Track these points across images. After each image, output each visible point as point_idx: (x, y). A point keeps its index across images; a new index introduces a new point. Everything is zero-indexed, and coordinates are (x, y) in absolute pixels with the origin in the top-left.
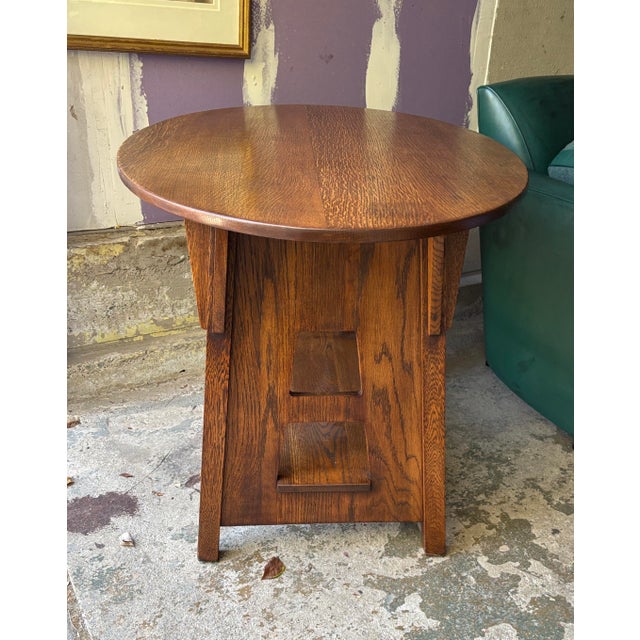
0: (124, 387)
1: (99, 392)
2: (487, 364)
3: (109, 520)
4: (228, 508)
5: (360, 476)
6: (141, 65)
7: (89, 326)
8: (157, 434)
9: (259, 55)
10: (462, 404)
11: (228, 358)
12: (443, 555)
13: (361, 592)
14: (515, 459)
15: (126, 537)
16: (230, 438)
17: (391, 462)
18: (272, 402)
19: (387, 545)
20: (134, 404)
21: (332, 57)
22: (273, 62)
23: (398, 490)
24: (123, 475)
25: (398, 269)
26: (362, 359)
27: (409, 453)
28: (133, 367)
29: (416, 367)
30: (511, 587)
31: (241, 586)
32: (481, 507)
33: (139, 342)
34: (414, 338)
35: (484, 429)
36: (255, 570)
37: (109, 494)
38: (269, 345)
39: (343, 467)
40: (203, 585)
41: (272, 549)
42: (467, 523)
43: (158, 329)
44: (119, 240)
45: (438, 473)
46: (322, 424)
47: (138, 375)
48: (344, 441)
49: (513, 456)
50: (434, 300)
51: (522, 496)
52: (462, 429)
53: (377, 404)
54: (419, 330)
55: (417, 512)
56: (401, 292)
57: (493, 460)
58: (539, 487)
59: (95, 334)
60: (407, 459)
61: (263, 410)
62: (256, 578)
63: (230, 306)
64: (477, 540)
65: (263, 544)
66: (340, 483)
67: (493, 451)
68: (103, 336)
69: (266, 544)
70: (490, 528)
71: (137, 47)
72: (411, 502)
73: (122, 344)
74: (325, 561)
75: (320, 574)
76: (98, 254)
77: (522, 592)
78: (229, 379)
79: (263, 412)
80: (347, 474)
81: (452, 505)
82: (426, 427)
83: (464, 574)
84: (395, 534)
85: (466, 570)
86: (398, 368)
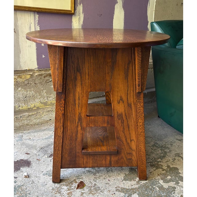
0: (29, 125)
1: (20, 127)
2: (159, 117)
3: (20, 169)
4: (64, 161)
5: (113, 148)
6: (38, 16)
7: (17, 103)
8: (40, 140)
9: (77, 14)
10: (150, 129)
11: (64, 102)
12: (146, 180)
13: (115, 194)
14: (171, 147)
15: (26, 174)
16: (65, 133)
17: (125, 142)
18: (80, 119)
19: (124, 177)
20: (32, 131)
21: (102, 15)
22: (82, 16)
23: (128, 154)
24: (26, 153)
25: (125, 69)
26: (113, 102)
27: (131, 139)
28: (32, 118)
29: (133, 105)
30: (173, 191)
31: (68, 192)
32: (159, 163)
33: (35, 109)
34: (132, 94)
35: (159, 137)
36: (74, 186)
37: (21, 160)
38: (79, 97)
39: (107, 145)
40: (54, 191)
41: (81, 178)
42: (155, 169)
43: (42, 105)
44: (29, 74)
45: (143, 146)
46: (99, 127)
47: (34, 121)
48: (107, 137)
49: (170, 146)
50: (138, 79)
51: (175, 159)
52: (151, 137)
53: (119, 119)
54: (133, 91)
55: (135, 162)
56: (126, 77)
57: (163, 147)
58: (180, 156)
59: (19, 106)
60: (131, 141)
61: (77, 122)
62: (74, 188)
63: (65, 82)
64: (158, 174)
65: (77, 177)
66: (106, 151)
67: (163, 144)
68: (22, 107)
69: (78, 177)
70: (163, 170)
71: (37, 10)
72: (133, 158)
73: (29, 110)
74: (101, 183)
75: (99, 187)
76: (21, 78)
77: (177, 193)
78: (64, 110)
79: (77, 123)
80: (108, 148)
81: (149, 163)
82: (137, 128)
83: (154, 187)
84: (127, 173)
85: (155, 185)
86: (126, 105)
